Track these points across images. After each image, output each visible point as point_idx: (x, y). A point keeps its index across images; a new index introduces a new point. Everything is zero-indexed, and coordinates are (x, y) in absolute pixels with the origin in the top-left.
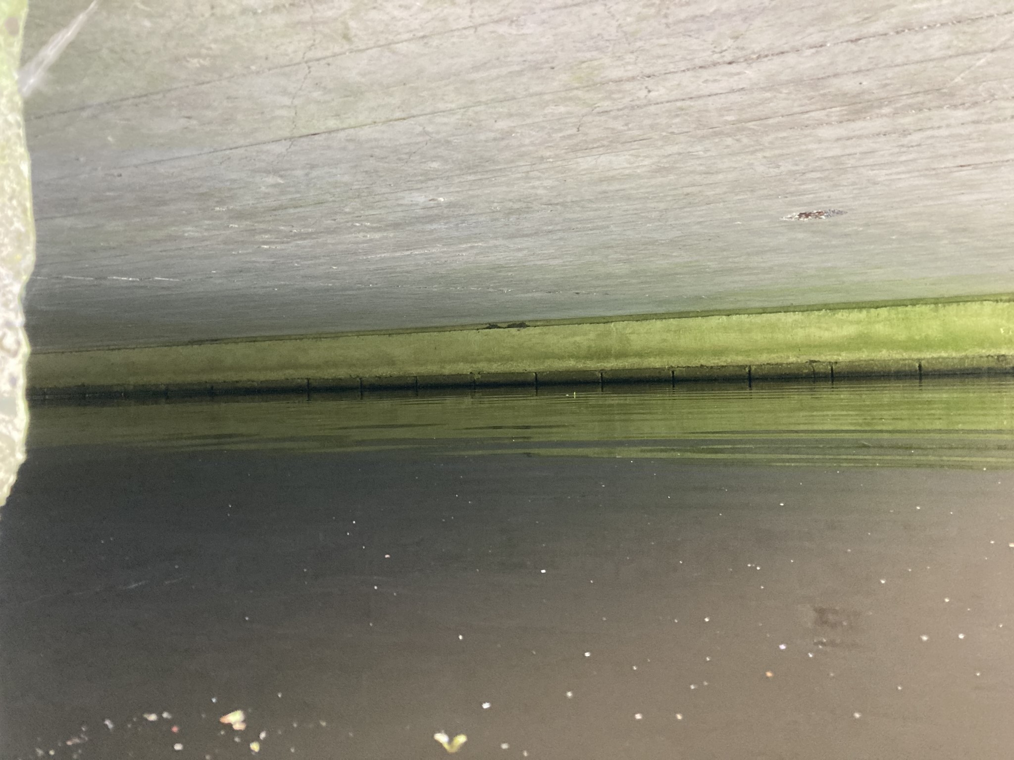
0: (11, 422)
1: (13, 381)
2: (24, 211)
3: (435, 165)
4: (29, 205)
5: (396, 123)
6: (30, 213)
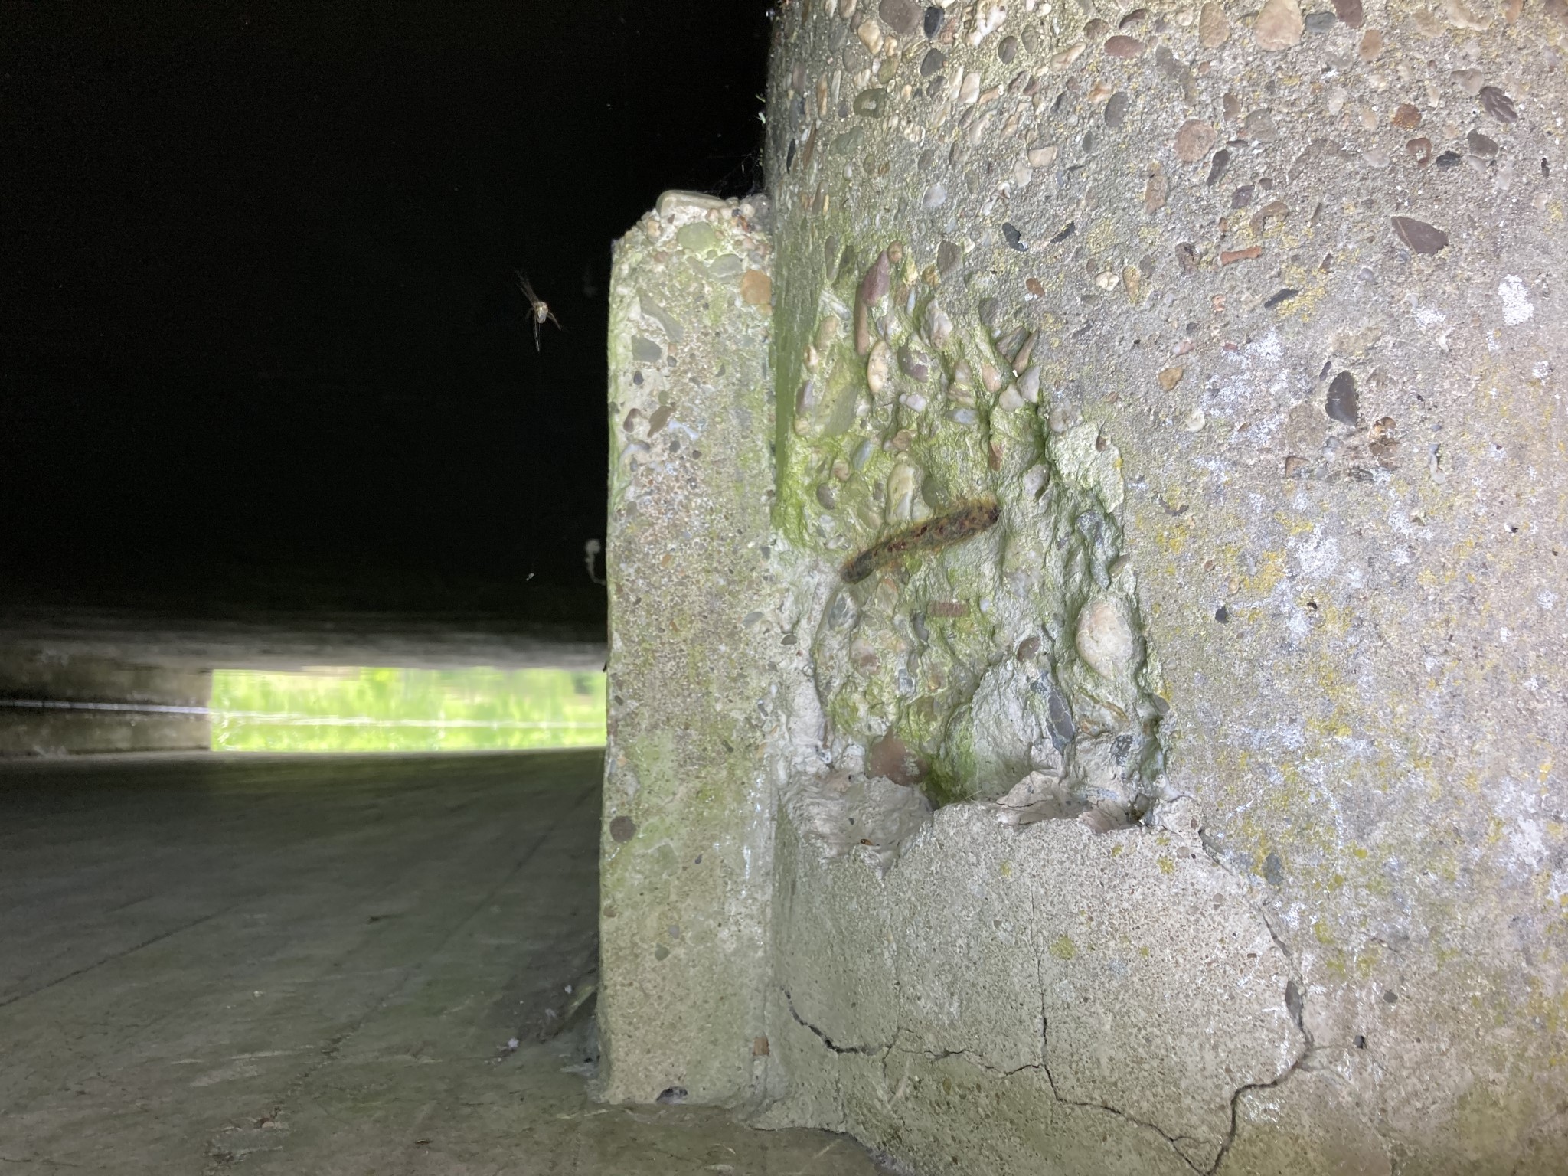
0: (640, 330)
1: (638, 379)
2: (620, 589)
4: (613, 598)
6: (612, 588)
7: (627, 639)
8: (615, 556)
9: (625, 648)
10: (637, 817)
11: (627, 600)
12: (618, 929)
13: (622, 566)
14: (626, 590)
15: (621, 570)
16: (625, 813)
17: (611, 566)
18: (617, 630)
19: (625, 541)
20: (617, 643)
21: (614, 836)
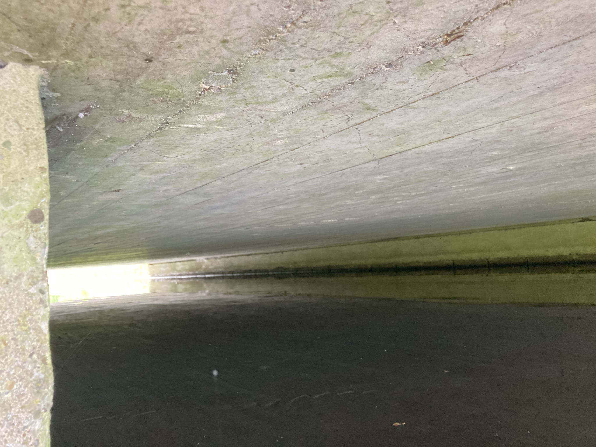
2: (44, 361)
3: (495, 153)
4: (48, 355)
5: (447, 140)
6: (49, 361)
7: (38, 330)
8: (48, 381)
9: (39, 324)
10: (27, 223)
11: (39, 355)
12: (38, 160)
13: (42, 376)
14: (40, 361)
15: (43, 373)
16: (35, 225)
17: (50, 375)
18: (45, 335)
19: (41, 393)
20: (45, 327)
21: (42, 213)
